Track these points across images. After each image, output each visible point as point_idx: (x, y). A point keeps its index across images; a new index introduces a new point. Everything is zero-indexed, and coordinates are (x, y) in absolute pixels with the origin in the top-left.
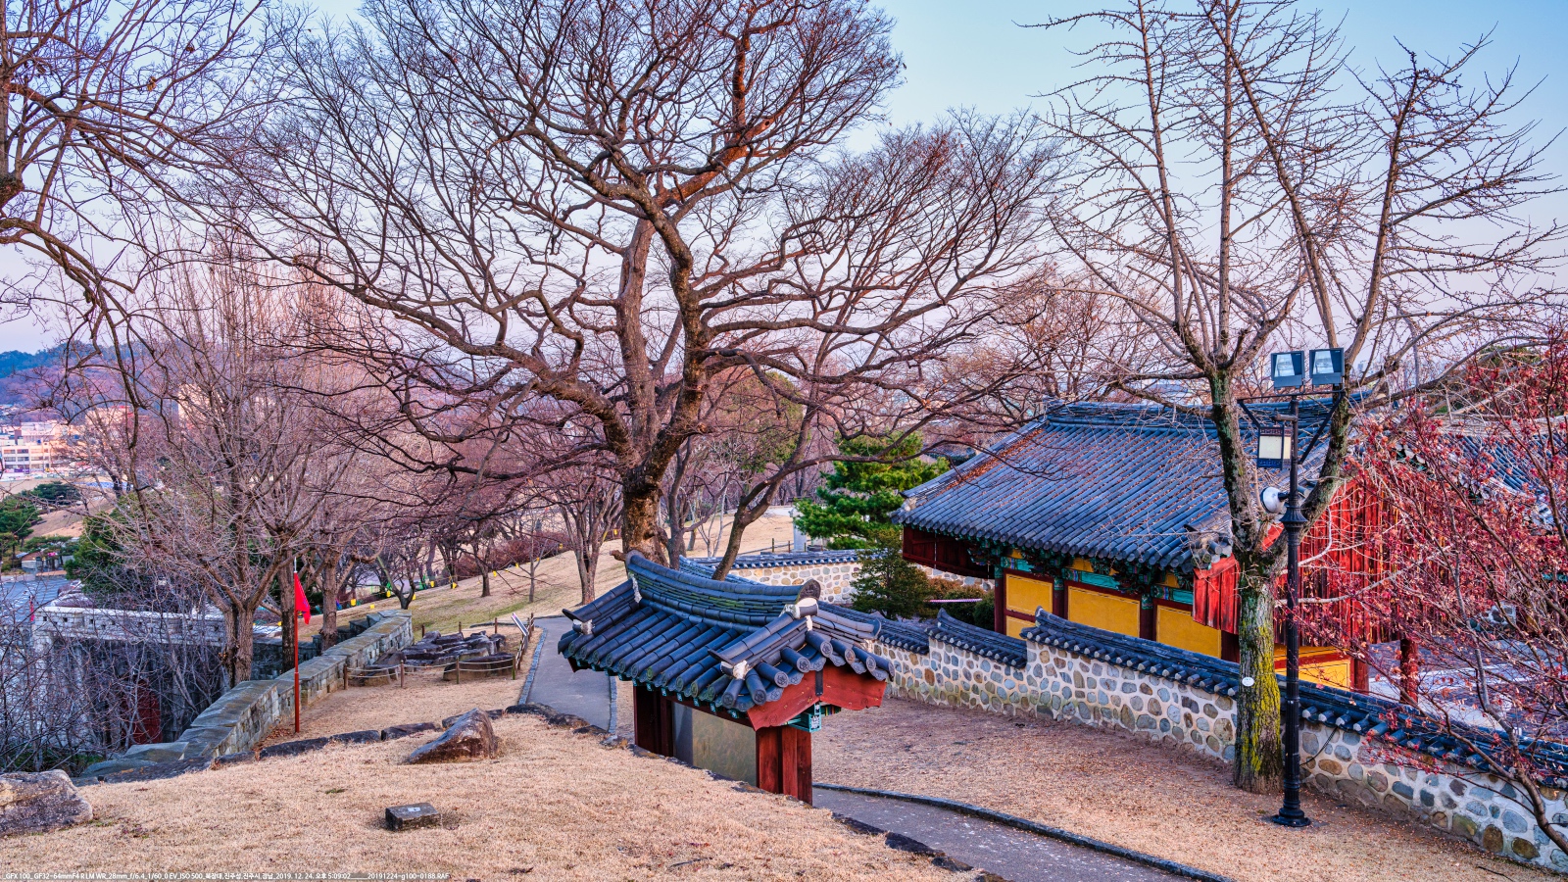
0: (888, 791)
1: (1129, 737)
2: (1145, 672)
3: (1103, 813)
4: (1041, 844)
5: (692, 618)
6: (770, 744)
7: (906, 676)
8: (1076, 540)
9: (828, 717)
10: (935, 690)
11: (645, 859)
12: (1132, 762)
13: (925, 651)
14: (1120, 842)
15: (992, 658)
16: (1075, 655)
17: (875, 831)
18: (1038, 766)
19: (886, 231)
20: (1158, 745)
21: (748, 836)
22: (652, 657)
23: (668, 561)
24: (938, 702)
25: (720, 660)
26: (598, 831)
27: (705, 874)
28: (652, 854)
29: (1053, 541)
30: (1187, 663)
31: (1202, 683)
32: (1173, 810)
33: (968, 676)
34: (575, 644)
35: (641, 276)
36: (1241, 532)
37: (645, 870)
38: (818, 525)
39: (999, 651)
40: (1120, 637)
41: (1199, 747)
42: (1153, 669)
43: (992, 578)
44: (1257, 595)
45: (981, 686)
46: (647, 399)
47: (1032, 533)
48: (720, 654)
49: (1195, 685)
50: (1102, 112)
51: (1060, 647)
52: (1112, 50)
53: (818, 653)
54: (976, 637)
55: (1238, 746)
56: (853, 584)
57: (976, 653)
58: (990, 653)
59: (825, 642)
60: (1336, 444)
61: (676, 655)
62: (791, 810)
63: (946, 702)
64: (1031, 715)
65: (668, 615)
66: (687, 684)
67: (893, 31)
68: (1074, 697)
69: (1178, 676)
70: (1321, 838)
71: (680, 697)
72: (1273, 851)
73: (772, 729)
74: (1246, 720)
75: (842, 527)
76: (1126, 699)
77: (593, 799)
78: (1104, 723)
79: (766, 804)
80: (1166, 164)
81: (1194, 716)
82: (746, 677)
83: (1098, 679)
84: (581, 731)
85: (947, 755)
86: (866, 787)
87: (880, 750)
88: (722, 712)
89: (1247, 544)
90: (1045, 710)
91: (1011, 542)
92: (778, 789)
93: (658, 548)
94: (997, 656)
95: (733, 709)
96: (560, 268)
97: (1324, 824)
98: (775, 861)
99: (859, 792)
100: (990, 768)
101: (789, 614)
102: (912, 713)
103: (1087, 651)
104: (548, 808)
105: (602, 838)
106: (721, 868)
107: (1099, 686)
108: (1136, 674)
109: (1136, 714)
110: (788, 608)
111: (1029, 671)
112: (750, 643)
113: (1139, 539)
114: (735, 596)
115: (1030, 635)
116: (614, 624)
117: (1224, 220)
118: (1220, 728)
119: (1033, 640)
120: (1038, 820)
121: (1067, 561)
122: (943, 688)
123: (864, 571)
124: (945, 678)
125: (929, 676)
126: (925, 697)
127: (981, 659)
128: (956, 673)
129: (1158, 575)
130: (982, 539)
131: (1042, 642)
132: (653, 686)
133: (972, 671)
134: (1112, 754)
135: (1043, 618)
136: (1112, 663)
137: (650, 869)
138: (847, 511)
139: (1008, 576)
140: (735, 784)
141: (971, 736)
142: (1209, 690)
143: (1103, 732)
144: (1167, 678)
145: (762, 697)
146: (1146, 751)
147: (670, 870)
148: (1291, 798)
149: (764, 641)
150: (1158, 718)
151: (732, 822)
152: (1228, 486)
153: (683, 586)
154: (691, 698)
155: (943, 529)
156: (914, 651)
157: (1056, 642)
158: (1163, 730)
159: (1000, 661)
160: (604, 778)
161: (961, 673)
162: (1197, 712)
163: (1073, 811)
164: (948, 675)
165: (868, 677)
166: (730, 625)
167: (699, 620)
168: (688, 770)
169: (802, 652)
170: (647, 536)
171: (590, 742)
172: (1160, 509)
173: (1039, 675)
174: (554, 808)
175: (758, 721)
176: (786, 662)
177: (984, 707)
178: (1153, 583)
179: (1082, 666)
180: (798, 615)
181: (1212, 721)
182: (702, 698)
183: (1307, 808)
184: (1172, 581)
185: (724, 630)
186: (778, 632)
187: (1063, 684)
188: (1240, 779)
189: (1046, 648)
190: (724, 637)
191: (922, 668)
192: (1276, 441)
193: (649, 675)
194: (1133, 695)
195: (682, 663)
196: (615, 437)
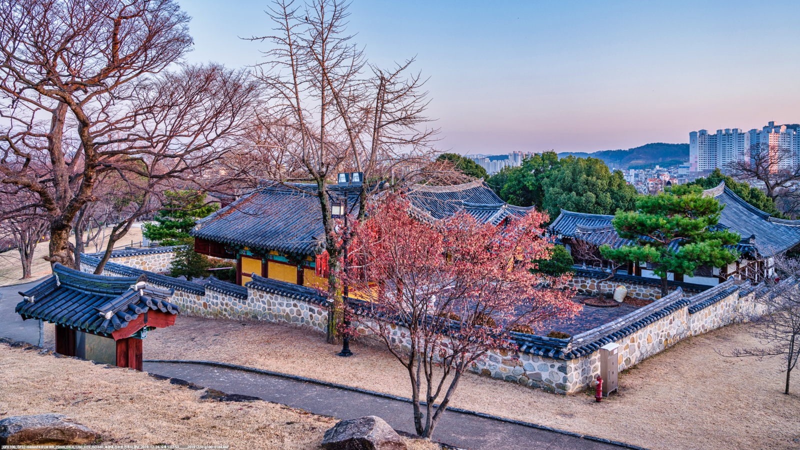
0: (182, 360)
1: (289, 326)
2: (295, 298)
3: (274, 359)
4: (246, 375)
5: (86, 292)
6: (123, 346)
7: (194, 306)
8: (270, 243)
9: (150, 332)
10: (208, 312)
11: (62, 402)
12: (288, 337)
13: (203, 294)
14: (279, 371)
15: (233, 296)
16: (267, 293)
17: (166, 378)
18: (249, 342)
19: (186, 108)
20: (300, 328)
21: (110, 387)
22: (66, 312)
23: (74, 259)
24: (209, 317)
25: (99, 311)
26: (38, 393)
27: (89, 404)
28: (65, 400)
29: (260, 243)
30: (311, 294)
31: (316, 302)
32: (302, 355)
33: (222, 304)
34: (25, 307)
35: (63, 123)
36: (329, 241)
37: (62, 406)
38: (155, 234)
39: (236, 293)
40: (286, 284)
41: (315, 328)
42: (298, 297)
43: (236, 258)
44: (335, 266)
45: (228, 309)
46: (64, 184)
47: (252, 240)
48: (100, 309)
49: (314, 303)
50: (273, 78)
51: (261, 290)
52: (278, 52)
53: (146, 305)
54: (226, 287)
55: (328, 326)
56: (172, 263)
57: (226, 294)
58: (232, 294)
59: (149, 299)
60: (362, 207)
61: (77, 310)
62: (129, 374)
63: (212, 317)
64: (249, 320)
65: (74, 291)
66: (83, 323)
67: (191, 22)
68: (267, 311)
69: (307, 299)
70: (355, 360)
71: (79, 329)
72: (337, 367)
73: (123, 339)
74: (332, 315)
75: (167, 235)
76: (288, 310)
77: (36, 379)
78: (279, 321)
79: (119, 373)
80: (299, 97)
81: (314, 315)
82: (112, 318)
83: (276, 302)
84: (28, 349)
85: (210, 341)
86: (172, 359)
87: (180, 341)
88: (100, 334)
89: (332, 246)
90: (255, 317)
91: (243, 244)
92: (126, 365)
93: (69, 253)
94: (235, 295)
95: (105, 333)
96: (18, 120)
97: (358, 354)
98: (121, 396)
99: (168, 362)
100: (228, 345)
101: (132, 289)
102: (196, 323)
103: (272, 291)
104: (13, 386)
105: (41, 396)
106: (97, 401)
107: (277, 305)
108: (291, 299)
109: (291, 316)
110: (132, 287)
111: (249, 301)
112: (114, 303)
113: (293, 243)
114: (107, 282)
115: (249, 285)
116: (46, 297)
117: (322, 119)
118: (323, 319)
119: (250, 287)
120: (247, 366)
121: (267, 251)
122: (211, 310)
123: (177, 257)
124: (212, 306)
125: (205, 305)
126: (203, 315)
127: (228, 296)
128: (217, 303)
129: (304, 257)
130: (230, 242)
131: (254, 288)
132: (66, 325)
133: (224, 302)
134: (281, 334)
135: (255, 278)
136: (282, 295)
137: (64, 405)
138: (169, 227)
139: (243, 258)
140: (105, 365)
141: (222, 331)
142: (319, 304)
143: (279, 324)
144: (303, 300)
145: (119, 326)
146: (295, 331)
147: (73, 405)
148: (346, 345)
149: (120, 302)
150: (300, 317)
151: (103, 382)
152: (324, 223)
153: (82, 278)
154: (85, 329)
155: (212, 239)
156: (198, 294)
157: (260, 288)
158: (302, 322)
159: (236, 297)
160: (41, 369)
161: (219, 303)
162: (315, 313)
163: (261, 360)
164: (213, 304)
165: (168, 313)
166: (105, 295)
167: (90, 293)
168: (82, 362)
169: (138, 305)
170: (63, 248)
171: (34, 354)
172: (304, 229)
173: (252, 302)
174: (16, 386)
175: (117, 337)
176: (131, 310)
177: (229, 317)
178: (302, 259)
179: (270, 297)
180: (136, 289)
181: (320, 317)
182: (90, 329)
183: (352, 349)
184: (310, 259)
185: (101, 297)
186: (127, 297)
187: (263, 305)
188: (329, 340)
189: (256, 290)
190: (102, 300)
191: (202, 302)
192: (338, 208)
193: (64, 320)
194: (290, 308)
195: (81, 314)
196: (46, 202)
